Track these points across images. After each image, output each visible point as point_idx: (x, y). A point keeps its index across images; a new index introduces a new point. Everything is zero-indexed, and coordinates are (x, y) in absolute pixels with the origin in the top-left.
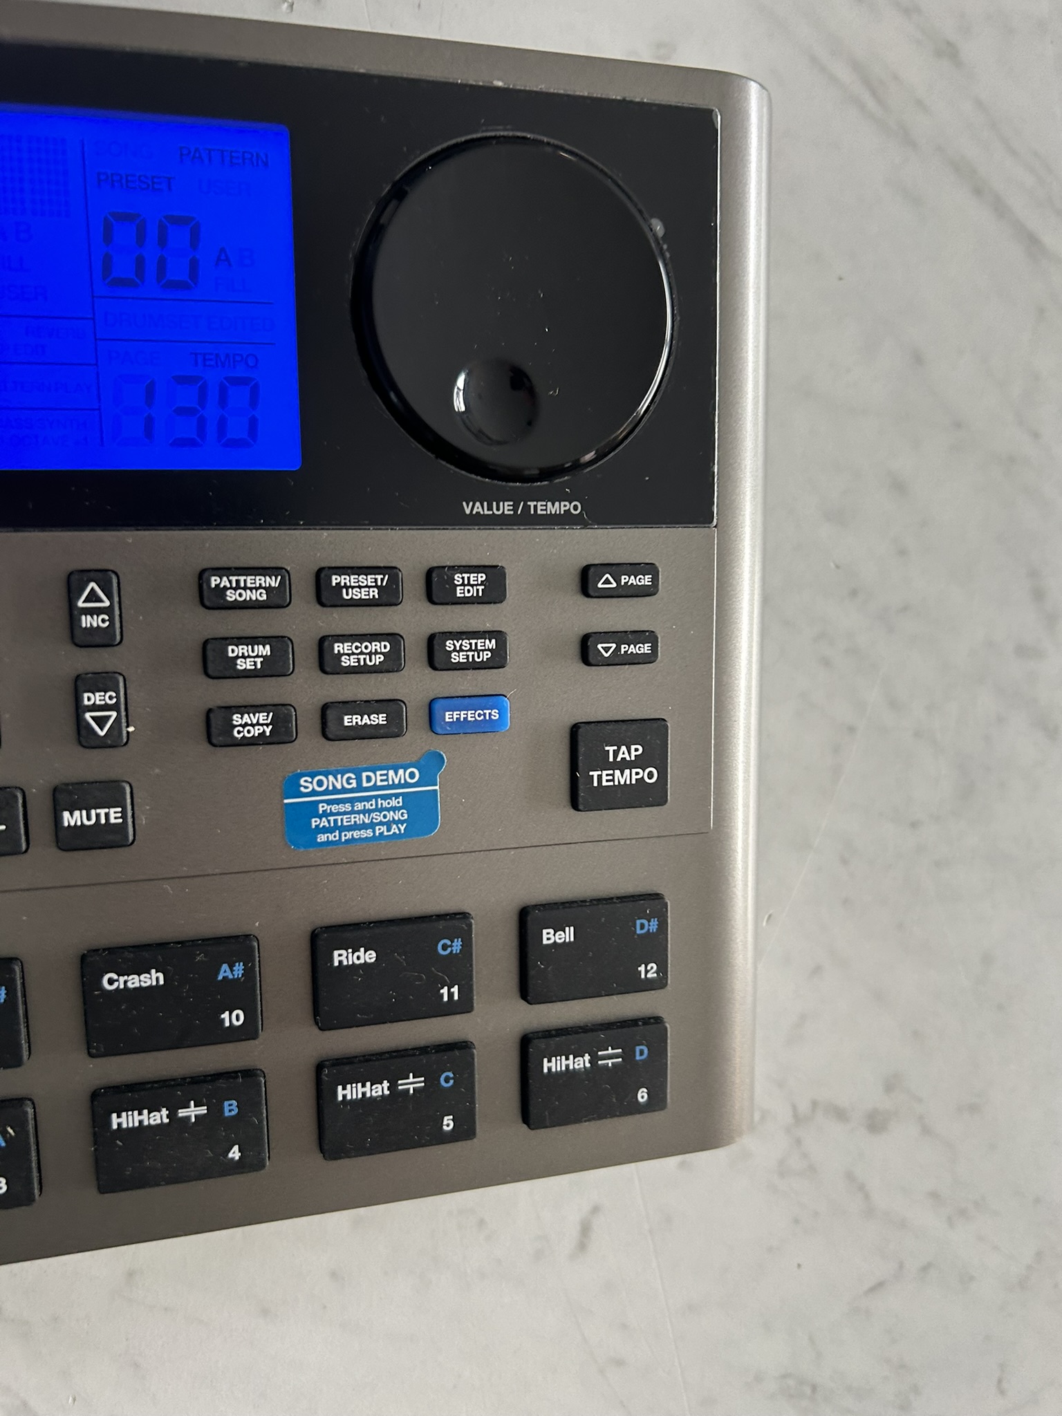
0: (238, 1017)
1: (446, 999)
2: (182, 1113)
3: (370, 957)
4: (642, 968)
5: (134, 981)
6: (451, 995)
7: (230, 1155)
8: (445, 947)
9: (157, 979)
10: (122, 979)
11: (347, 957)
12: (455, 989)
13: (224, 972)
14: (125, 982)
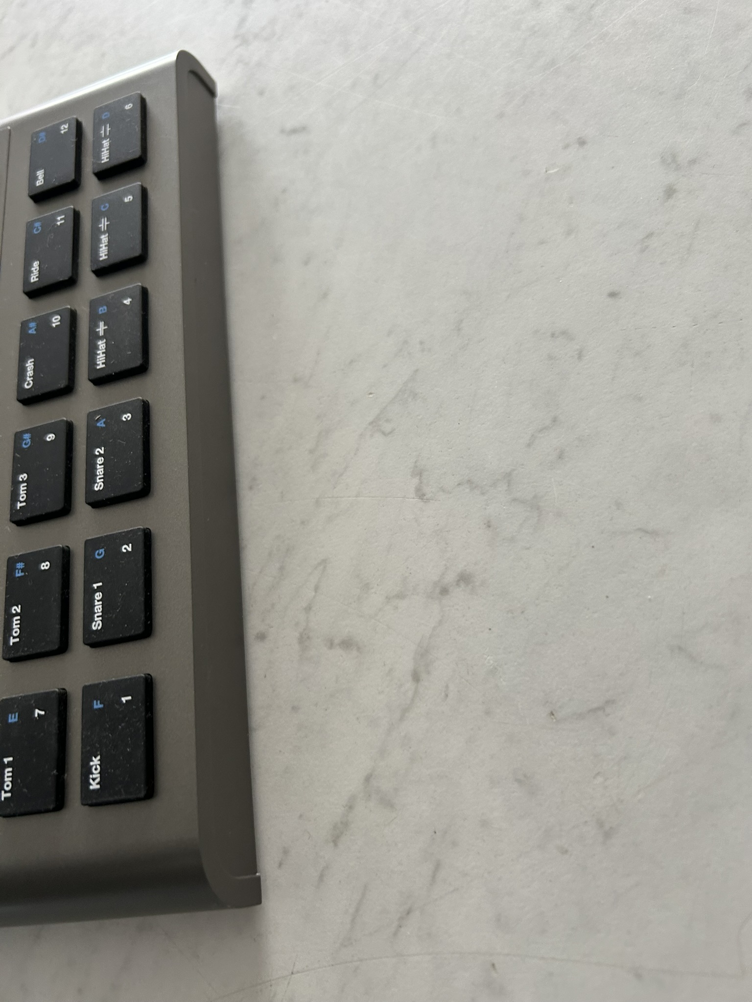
0: (55, 319)
1: (63, 221)
2: (101, 333)
3: (36, 264)
4: (62, 132)
5: (30, 372)
6: (61, 219)
7: (128, 304)
8: (37, 230)
9: (31, 362)
10: (28, 379)
11: (35, 275)
12: (59, 218)
13: (32, 331)
14: (30, 377)
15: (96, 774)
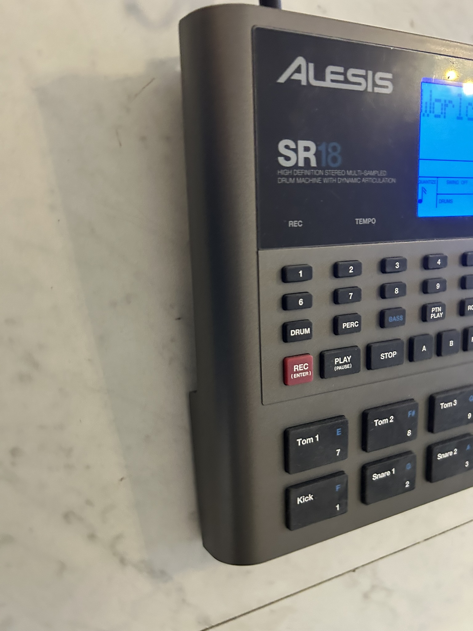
15: (305, 500)
